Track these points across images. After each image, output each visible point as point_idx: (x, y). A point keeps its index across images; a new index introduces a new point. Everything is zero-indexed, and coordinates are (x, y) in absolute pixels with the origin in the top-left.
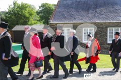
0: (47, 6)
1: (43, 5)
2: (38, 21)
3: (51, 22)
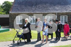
0: (8, 3)
1: (5, 3)
2: (2, 12)
3: (10, 12)
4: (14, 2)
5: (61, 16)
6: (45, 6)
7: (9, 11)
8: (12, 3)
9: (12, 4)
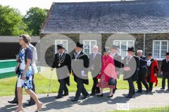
0: (37, 12)
1: (32, 10)
2: (25, 30)
3: (43, 32)
4: (51, 8)
5: (154, 41)
6: (118, 18)
7: (40, 28)
8: (47, 11)
9: (46, 14)
